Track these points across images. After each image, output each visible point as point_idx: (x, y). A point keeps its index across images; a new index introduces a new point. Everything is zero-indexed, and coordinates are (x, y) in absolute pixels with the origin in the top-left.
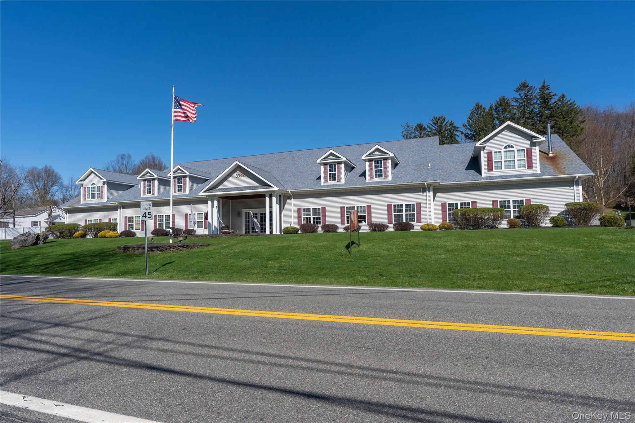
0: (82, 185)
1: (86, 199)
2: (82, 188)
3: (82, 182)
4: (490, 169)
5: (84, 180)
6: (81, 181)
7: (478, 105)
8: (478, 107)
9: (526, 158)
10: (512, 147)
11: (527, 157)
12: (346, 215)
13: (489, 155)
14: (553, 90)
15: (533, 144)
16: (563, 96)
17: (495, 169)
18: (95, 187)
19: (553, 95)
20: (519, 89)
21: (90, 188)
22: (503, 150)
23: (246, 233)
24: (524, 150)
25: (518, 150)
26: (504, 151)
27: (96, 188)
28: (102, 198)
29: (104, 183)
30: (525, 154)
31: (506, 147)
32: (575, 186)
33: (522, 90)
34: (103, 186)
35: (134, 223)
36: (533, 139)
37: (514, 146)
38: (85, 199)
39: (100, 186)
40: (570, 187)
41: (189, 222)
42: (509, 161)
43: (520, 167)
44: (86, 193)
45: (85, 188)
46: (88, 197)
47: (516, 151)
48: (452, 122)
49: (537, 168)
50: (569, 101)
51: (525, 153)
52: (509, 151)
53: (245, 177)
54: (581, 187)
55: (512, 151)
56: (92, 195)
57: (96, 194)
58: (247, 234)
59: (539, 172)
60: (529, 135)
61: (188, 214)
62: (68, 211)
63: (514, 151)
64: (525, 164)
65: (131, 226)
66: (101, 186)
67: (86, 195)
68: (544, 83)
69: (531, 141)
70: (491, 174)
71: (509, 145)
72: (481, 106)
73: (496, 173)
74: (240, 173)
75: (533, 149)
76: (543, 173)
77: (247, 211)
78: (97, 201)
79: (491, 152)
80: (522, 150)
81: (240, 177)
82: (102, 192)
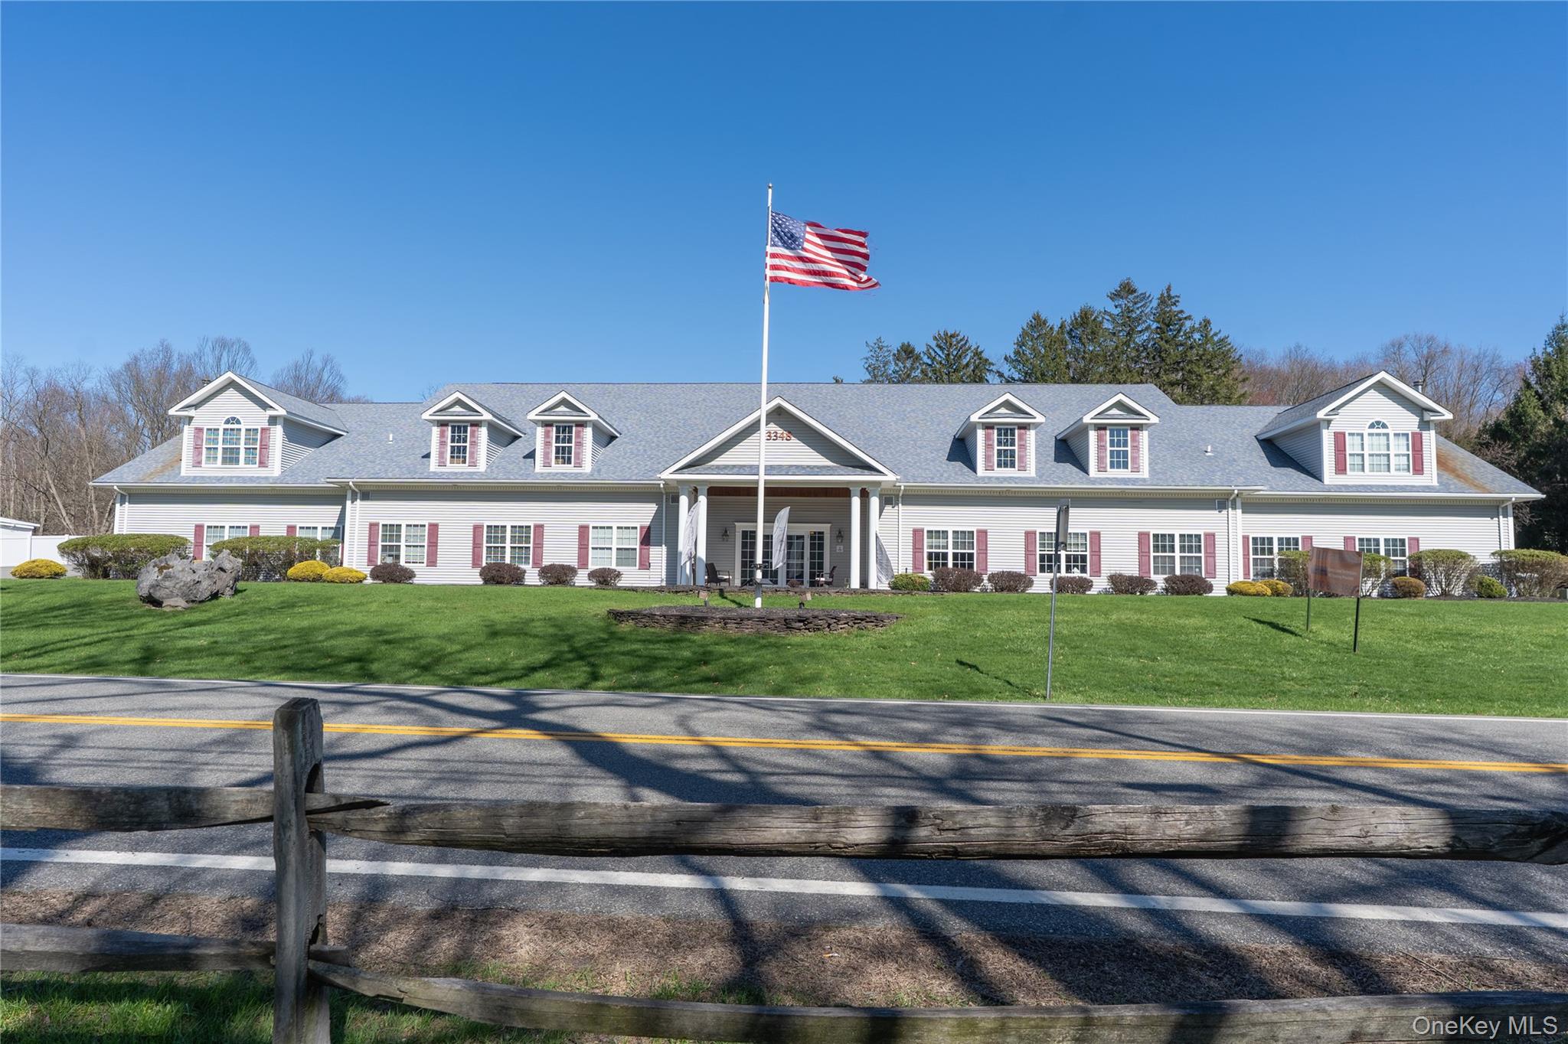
0: (191, 418)
1: (203, 464)
2: (188, 432)
3: (192, 412)
4: (1341, 468)
5: (196, 406)
6: (188, 406)
7: (1037, 317)
8: (1038, 322)
9: (1410, 453)
10: (1384, 426)
11: (1414, 450)
12: (1038, 553)
13: (1340, 439)
14: (1185, 306)
15: (1425, 425)
16: (1207, 323)
17: (1350, 469)
18: (240, 430)
19: (1186, 318)
20: (1115, 296)
21: (221, 432)
22: (1366, 431)
23: (744, 583)
24: (1407, 435)
25: (1395, 435)
26: (1369, 434)
27: (243, 432)
28: (262, 464)
29: (273, 420)
30: (1408, 444)
31: (1372, 426)
32: (1501, 517)
33: (1122, 298)
34: (269, 429)
35: (403, 544)
36: (1425, 413)
37: (1387, 424)
38: (200, 463)
39: (259, 428)
40: (1492, 518)
41: (590, 549)
42: (1377, 455)
43: (1399, 470)
44: (204, 446)
45: (199, 430)
46: (208, 458)
47: (1391, 437)
48: (979, 350)
49: (1431, 476)
50: (1216, 334)
51: (1408, 440)
52: (1378, 435)
53: (794, 440)
54: (1511, 520)
55: (1384, 434)
56: (224, 453)
57: (242, 452)
58: (747, 587)
59: (1435, 483)
60: (1417, 405)
61: (587, 527)
62: (130, 495)
63: (1387, 435)
64: (1408, 465)
65: (393, 551)
66: (263, 429)
67: (204, 450)
68: (1169, 289)
69: (1422, 417)
70: (1341, 480)
71: (1378, 423)
72: (1045, 322)
73: (1352, 478)
74: (780, 431)
75: (1425, 434)
76: (1444, 486)
77: (746, 527)
78: (245, 472)
79: (1344, 434)
80: (1403, 434)
81: (779, 440)
82: (264, 447)
